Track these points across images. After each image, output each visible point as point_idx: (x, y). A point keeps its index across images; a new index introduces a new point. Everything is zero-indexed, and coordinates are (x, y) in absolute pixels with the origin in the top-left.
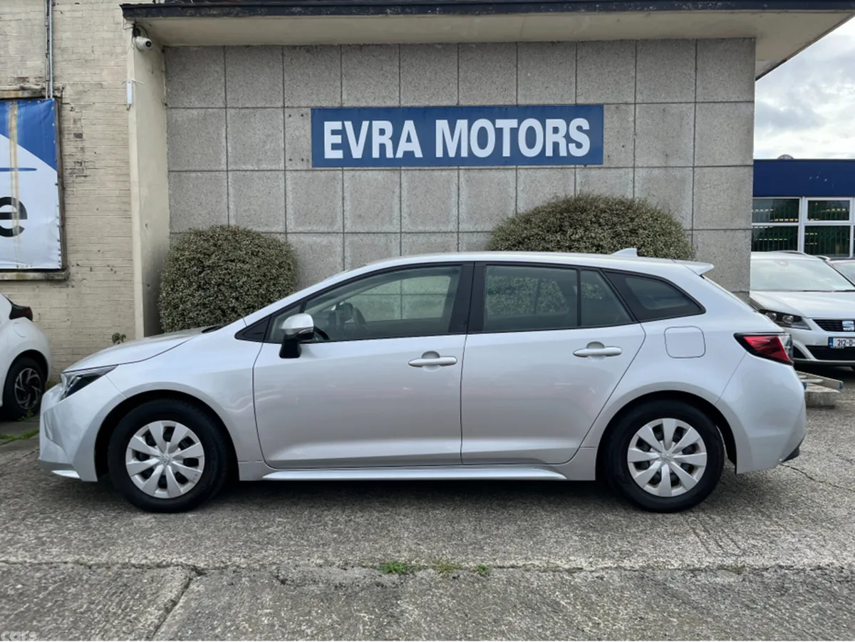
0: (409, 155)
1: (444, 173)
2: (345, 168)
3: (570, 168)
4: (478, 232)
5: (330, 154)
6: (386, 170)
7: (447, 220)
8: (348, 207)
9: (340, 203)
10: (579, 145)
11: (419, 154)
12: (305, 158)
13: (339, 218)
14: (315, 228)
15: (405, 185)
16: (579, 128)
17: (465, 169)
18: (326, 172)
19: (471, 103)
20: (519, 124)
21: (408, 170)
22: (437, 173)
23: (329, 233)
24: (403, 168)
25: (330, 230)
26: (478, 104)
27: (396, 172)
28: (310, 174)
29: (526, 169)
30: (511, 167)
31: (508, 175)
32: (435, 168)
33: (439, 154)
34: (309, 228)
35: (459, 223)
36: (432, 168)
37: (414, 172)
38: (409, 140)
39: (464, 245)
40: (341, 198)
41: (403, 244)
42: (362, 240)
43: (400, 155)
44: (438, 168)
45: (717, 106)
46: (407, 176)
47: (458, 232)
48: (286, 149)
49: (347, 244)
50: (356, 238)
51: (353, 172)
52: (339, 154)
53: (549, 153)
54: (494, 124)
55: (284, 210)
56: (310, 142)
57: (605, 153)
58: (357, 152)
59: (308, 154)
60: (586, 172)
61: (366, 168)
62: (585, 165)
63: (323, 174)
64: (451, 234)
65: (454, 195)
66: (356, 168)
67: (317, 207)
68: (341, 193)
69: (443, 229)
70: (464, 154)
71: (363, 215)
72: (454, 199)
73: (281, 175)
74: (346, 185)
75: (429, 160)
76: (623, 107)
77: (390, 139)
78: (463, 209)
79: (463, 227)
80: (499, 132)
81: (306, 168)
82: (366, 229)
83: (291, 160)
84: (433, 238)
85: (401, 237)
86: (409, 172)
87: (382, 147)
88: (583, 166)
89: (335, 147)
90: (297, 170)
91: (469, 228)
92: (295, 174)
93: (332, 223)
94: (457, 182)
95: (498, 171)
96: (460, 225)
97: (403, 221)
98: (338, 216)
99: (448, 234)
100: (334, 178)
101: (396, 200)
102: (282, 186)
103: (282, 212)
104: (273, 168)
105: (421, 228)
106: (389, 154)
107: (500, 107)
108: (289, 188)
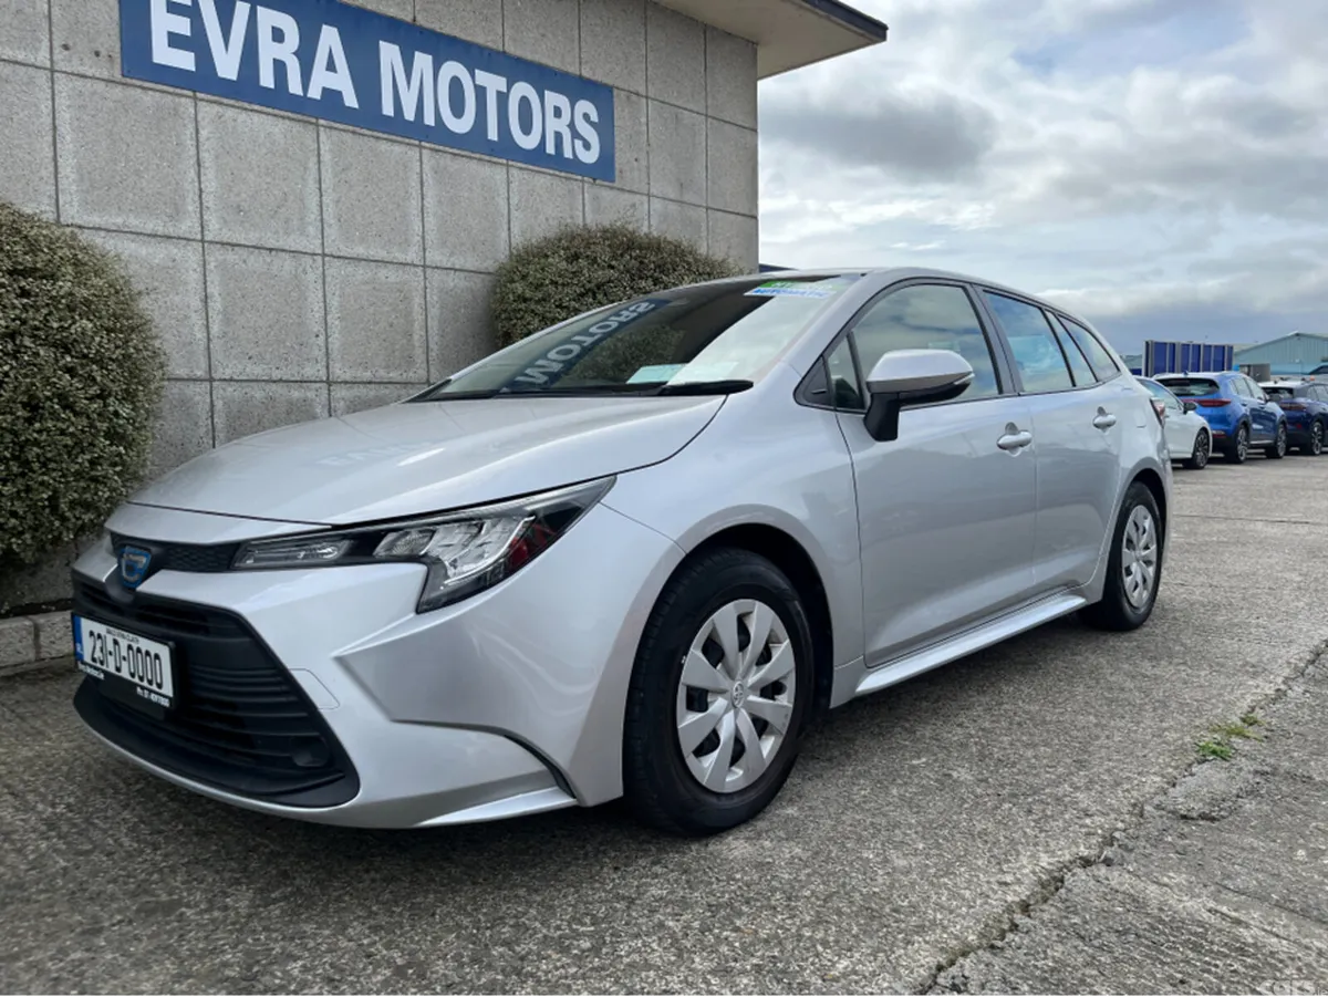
0: (331, 96)
1: (397, 149)
2: (199, 95)
3: (576, 180)
4: (456, 270)
5: (163, 54)
6: (289, 118)
7: (406, 240)
8: (211, 184)
9: (192, 174)
10: (587, 146)
11: (351, 100)
12: (104, 52)
13: (192, 207)
14: (134, 222)
15: (326, 157)
16: (586, 117)
17: (431, 149)
18: (158, 94)
19: (436, 27)
20: (509, 87)
21: (331, 128)
22: (384, 146)
23: (169, 237)
24: (322, 122)
25: (171, 231)
26: (447, 30)
27: (311, 127)
28: (118, 91)
29: (521, 169)
30: (500, 161)
31: (493, 174)
32: (380, 135)
33: (388, 109)
34: (119, 220)
35: (424, 250)
36: (375, 134)
37: (344, 134)
38: (331, 66)
39: (435, 291)
40: (193, 161)
41: (328, 279)
42: (245, 261)
43: (315, 93)
44: (385, 136)
45: (727, 126)
46: (331, 140)
47: (424, 266)
48: (54, 19)
49: (211, 266)
50: (231, 256)
51: (216, 108)
52: (185, 60)
53: (550, 149)
54: (473, 76)
55: (52, 169)
56: (116, 14)
57: (617, 166)
58: (227, 65)
59: (111, 42)
60: (596, 190)
61: (246, 105)
62: (594, 180)
63: (150, 98)
64: (413, 269)
65: (415, 193)
66: (225, 101)
67: (137, 173)
68: (193, 151)
69: (401, 257)
70: (429, 120)
71: (245, 205)
72: (415, 203)
73: (42, 78)
74: (204, 133)
75: (369, 118)
76: (634, 97)
77: (295, 53)
78: (431, 221)
79: (434, 257)
80: (481, 92)
81: (105, 75)
82: (252, 238)
83: (66, 47)
84: (383, 273)
85: (324, 264)
86: (335, 133)
87: (280, 67)
88: (591, 180)
89: (175, 40)
90: (83, 76)
91: (441, 261)
92: (79, 83)
93: (177, 214)
94: (418, 170)
95: (481, 163)
96: (427, 254)
97: (327, 231)
98: (189, 200)
99: (407, 268)
100: (176, 112)
101: (312, 185)
102: (45, 108)
103: (47, 172)
104: (20, 57)
105: (360, 251)
106: (295, 86)
107: (481, 49)
108: (64, 116)
